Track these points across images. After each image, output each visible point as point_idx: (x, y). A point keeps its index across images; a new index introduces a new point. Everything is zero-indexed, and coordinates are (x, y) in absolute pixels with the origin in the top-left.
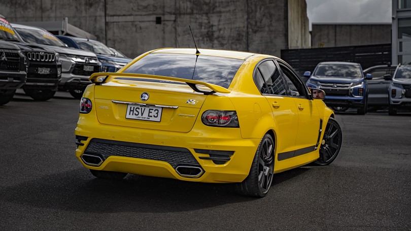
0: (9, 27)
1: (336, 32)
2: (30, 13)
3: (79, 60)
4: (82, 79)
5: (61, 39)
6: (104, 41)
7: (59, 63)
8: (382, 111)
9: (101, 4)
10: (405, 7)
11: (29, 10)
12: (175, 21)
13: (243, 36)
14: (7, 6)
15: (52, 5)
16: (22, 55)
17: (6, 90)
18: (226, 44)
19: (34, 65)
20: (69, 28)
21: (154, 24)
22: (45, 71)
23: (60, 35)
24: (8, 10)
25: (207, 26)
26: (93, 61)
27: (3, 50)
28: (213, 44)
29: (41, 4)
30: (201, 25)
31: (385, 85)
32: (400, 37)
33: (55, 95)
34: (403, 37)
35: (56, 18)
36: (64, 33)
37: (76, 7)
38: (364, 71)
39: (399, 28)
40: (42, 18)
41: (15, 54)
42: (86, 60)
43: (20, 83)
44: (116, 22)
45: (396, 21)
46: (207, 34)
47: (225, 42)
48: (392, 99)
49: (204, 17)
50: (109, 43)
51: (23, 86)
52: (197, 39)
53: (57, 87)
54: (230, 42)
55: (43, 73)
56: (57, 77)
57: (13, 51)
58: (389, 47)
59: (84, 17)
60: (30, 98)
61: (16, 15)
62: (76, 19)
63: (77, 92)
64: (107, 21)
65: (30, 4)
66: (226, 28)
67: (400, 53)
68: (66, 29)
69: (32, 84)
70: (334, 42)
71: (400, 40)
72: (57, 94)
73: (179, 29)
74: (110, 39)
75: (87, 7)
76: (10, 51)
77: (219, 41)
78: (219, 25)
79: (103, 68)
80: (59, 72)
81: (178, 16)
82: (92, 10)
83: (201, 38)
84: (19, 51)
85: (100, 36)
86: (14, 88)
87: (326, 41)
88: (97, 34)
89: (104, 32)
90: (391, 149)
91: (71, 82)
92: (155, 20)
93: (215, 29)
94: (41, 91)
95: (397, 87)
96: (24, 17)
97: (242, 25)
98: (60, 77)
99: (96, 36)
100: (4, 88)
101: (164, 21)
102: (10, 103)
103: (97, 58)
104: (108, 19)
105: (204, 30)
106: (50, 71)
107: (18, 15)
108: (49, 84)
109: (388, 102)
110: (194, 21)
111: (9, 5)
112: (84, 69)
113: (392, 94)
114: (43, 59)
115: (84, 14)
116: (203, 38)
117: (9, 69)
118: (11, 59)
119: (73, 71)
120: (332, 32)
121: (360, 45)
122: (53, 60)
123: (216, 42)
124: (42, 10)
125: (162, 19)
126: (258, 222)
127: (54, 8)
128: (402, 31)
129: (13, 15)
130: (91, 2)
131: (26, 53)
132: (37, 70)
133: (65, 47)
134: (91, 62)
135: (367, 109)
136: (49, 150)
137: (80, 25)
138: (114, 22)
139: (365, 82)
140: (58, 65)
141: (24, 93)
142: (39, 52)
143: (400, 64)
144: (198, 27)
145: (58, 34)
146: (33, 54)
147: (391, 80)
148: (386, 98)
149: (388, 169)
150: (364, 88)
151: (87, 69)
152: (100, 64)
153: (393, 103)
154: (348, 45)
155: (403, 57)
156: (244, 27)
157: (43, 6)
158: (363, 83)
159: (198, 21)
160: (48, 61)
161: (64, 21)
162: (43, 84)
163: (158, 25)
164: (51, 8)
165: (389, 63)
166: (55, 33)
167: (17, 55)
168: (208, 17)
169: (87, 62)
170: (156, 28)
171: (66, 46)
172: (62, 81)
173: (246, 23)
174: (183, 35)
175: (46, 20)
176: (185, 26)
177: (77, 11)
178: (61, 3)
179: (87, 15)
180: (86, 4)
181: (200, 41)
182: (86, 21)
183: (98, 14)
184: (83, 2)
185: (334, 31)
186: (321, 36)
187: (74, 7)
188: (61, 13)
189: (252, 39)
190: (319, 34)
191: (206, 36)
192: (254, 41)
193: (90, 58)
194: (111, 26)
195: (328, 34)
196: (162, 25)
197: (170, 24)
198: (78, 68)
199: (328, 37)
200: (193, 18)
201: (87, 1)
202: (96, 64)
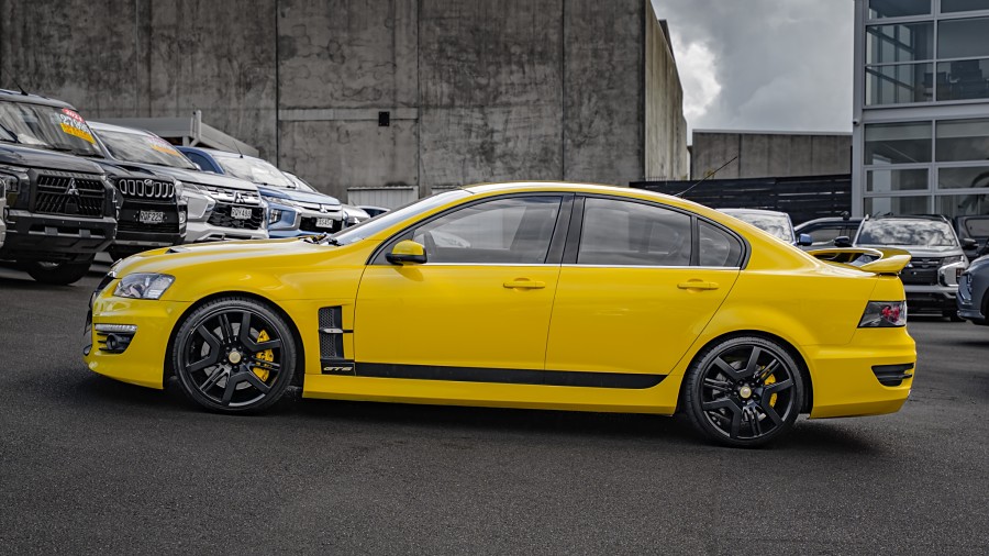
0: (84, 127)
1: (740, 149)
2: (128, 100)
3: (223, 196)
4: (228, 235)
5: (187, 153)
6: (274, 159)
7: (184, 203)
9: (270, 84)
10: (879, 102)
11: (126, 95)
12: (417, 120)
13: (553, 153)
14: (80, 85)
15: (170, 84)
16: (109, 185)
17: (74, 255)
18: (519, 169)
19: (133, 205)
20: (203, 131)
21: (377, 124)
22: (153, 217)
23: (186, 145)
24: (83, 93)
25: (481, 131)
26: (251, 199)
27: (70, 175)
29: (150, 84)
32: (868, 161)
34: (875, 161)
36: (194, 143)
37: (219, 90)
38: (796, 228)
39: (865, 143)
40: (150, 110)
41: (95, 182)
42: (237, 197)
43: (104, 240)
44: (299, 121)
45: (861, 129)
46: (482, 147)
47: (516, 165)
49: (477, 114)
50: (283, 162)
51: (111, 245)
52: (462, 157)
54: (528, 164)
55: (150, 221)
56: (177, 230)
57: (91, 177)
58: (846, 181)
59: (234, 109)
61: (98, 104)
62: (218, 115)
64: (280, 118)
65: (126, 82)
66: (520, 136)
67: (868, 194)
68: (197, 132)
69: (128, 243)
70: (736, 168)
71: (869, 168)
73: (425, 137)
74: (285, 156)
75: (242, 90)
76: (86, 176)
77: (505, 163)
78: (505, 130)
79: (270, 213)
80: (182, 220)
81: (424, 112)
82: (250, 95)
83: (468, 156)
84: (104, 177)
85: (266, 149)
86: (92, 251)
87: (720, 166)
88: (259, 144)
89: (274, 141)
92: (377, 117)
93: (497, 137)
96: (114, 109)
97: (551, 131)
98: (184, 230)
99: (257, 148)
100: (71, 250)
101: (395, 120)
102: (83, 282)
103: (258, 194)
104: (283, 114)
105: (475, 141)
106: (164, 217)
107: (103, 105)
108: (161, 243)
110: (456, 121)
111: (84, 85)
112: (233, 216)
114: (150, 193)
115: (234, 104)
116: (473, 156)
117: (82, 213)
118: (85, 193)
119: (211, 218)
120: (732, 151)
121: (788, 174)
122: (171, 196)
123: (499, 164)
124: (152, 94)
125: (391, 117)
127: (174, 91)
128: (872, 150)
129: (92, 105)
130: (248, 80)
131: (116, 181)
132: (138, 215)
133: (196, 170)
134: (246, 200)
137: (226, 127)
138: (294, 121)
140: (181, 206)
142: (143, 179)
143: (867, 216)
144: (463, 133)
145: (181, 145)
146: (131, 183)
151: (241, 214)
152: (265, 205)
154: (765, 176)
155: (874, 200)
156: (556, 135)
157: (153, 87)
159: (464, 122)
160: (161, 198)
161: (195, 118)
162: (149, 243)
163: (383, 129)
164: (169, 92)
165: (847, 213)
166: (175, 141)
167: (99, 185)
168: (484, 114)
169: (238, 201)
170: (379, 134)
171: (198, 167)
172: (188, 238)
173: (560, 127)
174: (433, 150)
175: (159, 116)
176: (438, 130)
177: (221, 97)
178: (189, 82)
179: (241, 106)
180: (239, 84)
181: (467, 162)
182: (239, 119)
183: (262, 104)
184: (234, 80)
185: (737, 147)
186: (710, 156)
187: (214, 90)
188: (188, 101)
189: (572, 160)
190: (707, 152)
191: (479, 153)
192: (576, 164)
193: (244, 192)
194: (289, 128)
195: (724, 153)
196: (391, 128)
197: (407, 126)
198: (220, 213)
199: (724, 159)
200: (454, 116)
201: (242, 77)
202: (257, 204)
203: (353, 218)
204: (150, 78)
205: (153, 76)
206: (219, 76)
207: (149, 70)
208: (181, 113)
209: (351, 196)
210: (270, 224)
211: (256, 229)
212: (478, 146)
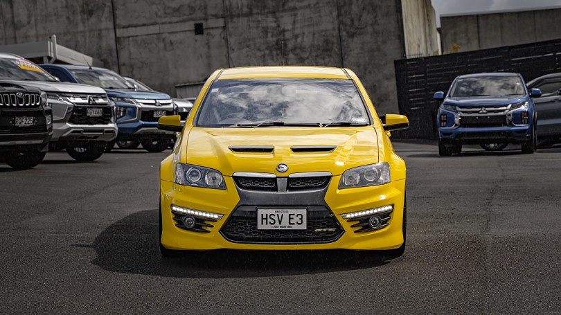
1: (478, 27)
3: (79, 100)
4: (86, 130)
5: (47, 69)
6: (116, 68)
7: (49, 108)
9: (107, 10)
12: (224, 28)
13: (333, 43)
15: (29, 17)
18: (308, 58)
19: (9, 114)
20: (60, 52)
21: (193, 33)
22: (26, 122)
23: (46, 63)
25: (275, 31)
26: (101, 101)
28: (287, 60)
29: (13, 17)
30: (266, 31)
33: (44, 159)
35: (37, 37)
36: (52, 60)
37: (68, 18)
38: (528, 84)
40: (15, 38)
42: (90, 100)
44: (133, 36)
46: (277, 44)
47: (305, 55)
49: (271, 18)
50: (123, 69)
52: (263, 53)
53: (47, 145)
54: (314, 54)
55: (23, 124)
56: (46, 130)
59: (81, 32)
60: (6, 166)
62: (68, 37)
63: (80, 151)
64: (118, 35)
66: (306, 32)
68: (54, 53)
69: (8, 143)
70: (476, 42)
72: (48, 156)
73: (232, 40)
74: (124, 65)
75: (86, 16)
77: (297, 55)
78: (294, 29)
79: (117, 110)
80: (48, 122)
81: (229, 20)
82: (93, 20)
83: (267, 52)
85: (109, 61)
87: (464, 41)
88: (104, 57)
89: (115, 54)
91: (69, 136)
92: (193, 28)
93: (288, 35)
94: (21, 154)
97: (330, 26)
98: (51, 129)
99: (102, 60)
101: (207, 29)
103: (106, 96)
104: (120, 32)
105: (271, 39)
106: (34, 120)
108: (34, 142)
110: (255, 25)
112: (88, 115)
114: (21, 103)
115: (81, 28)
116: (271, 51)
119: (71, 118)
120: (472, 27)
121: (518, 43)
122: (38, 104)
123: (291, 56)
124: (15, 26)
125: (204, 27)
127: (33, 22)
130: (90, 8)
132: (14, 122)
133: (56, 81)
134: (97, 101)
135: (537, 143)
136: (42, 245)
137: (76, 45)
138: (129, 37)
139: (530, 102)
140: (46, 111)
142: (15, 93)
144: (261, 34)
145: (43, 63)
146: (6, 97)
150: (530, 111)
151: (92, 113)
152: (113, 104)
154: (500, 46)
156: (334, 29)
157: (16, 20)
158: (527, 103)
159: (261, 25)
160: (30, 106)
161: (51, 41)
162: (25, 142)
163: (199, 37)
164: (29, 23)
166: (37, 61)
168: (277, 18)
169: (91, 102)
170: (196, 41)
171: (57, 79)
172: (54, 136)
173: (336, 22)
174: (239, 49)
175: (23, 42)
176: (242, 34)
177: (70, 23)
178: (44, 13)
179: (86, 29)
180: (83, 12)
181: (266, 56)
182: (85, 39)
183: (103, 25)
184: (79, 9)
185: (476, 25)
186: (455, 34)
187: (64, 18)
188: (44, 28)
189: (348, 47)
190: (453, 31)
191: (275, 49)
192: (351, 51)
193: (95, 96)
194: (125, 43)
195: (467, 31)
196: (205, 35)
197: (217, 33)
198: (78, 114)
199: (467, 35)
200: (253, 21)
201: (85, 6)
202: (106, 104)
203: (182, 108)
204: (13, 13)
205: (15, 11)
206: (67, 7)
207: (12, 7)
208: (40, 38)
209: (178, 92)
210: (117, 119)
211: (107, 124)
212: (274, 43)
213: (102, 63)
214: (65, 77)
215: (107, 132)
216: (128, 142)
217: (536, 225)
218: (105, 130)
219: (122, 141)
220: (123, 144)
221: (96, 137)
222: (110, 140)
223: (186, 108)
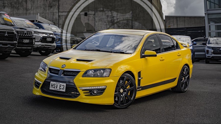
0: (10, 18)
1: (177, 20)
2: (21, 11)
3: (44, 35)
4: (46, 45)
5: (35, 24)
6: (58, 25)
7: (34, 37)
8: (202, 61)
9: (57, 6)
10: (211, 8)
11: (20, 10)
12: (94, 14)
13: (130, 22)
14: (9, 8)
15: (32, 7)
16: (16, 33)
17: (6, 51)
18: (121, 26)
19: (21, 38)
20: (40, 19)
21: (84, 16)
22: (27, 41)
23: (35, 22)
24: (10, 10)
25: (111, 17)
27: (6, 31)
28: (114, 26)
29: (26, 7)
30: (108, 16)
31: (203, 48)
32: (209, 23)
33: (31, 54)
34: (211, 23)
35: (33, 13)
36: (37, 22)
37: (44, 8)
38: (192, 40)
39: (208, 18)
40: (26, 14)
42: (48, 35)
43: (14, 47)
44: (64, 15)
45: (207, 15)
46: (111, 21)
47: (120, 25)
48: (207, 55)
49: (110, 12)
50: (60, 26)
51: (16, 49)
52: (106, 23)
53: (33, 49)
54: (123, 25)
55: (26, 42)
56: (33, 44)
57: (11, 31)
58: (204, 28)
59: (47, 13)
60: (19, 55)
61: (13, 13)
62: (43, 14)
63: (43, 52)
64: (59, 15)
65: (21, 7)
66: (121, 18)
67: (210, 31)
68: (38, 19)
69: (20, 48)
70: (176, 25)
71: (209, 25)
72: (33, 53)
73: (97, 19)
74: (60, 24)
75: (50, 8)
77: (117, 25)
78: (117, 16)
79: (56, 39)
80: (34, 42)
81: (96, 12)
82: (52, 9)
83: (108, 23)
84: (14, 31)
85: (56, 23)
86: (11, 50)
87: (172, 25)
88: (54, 21)
89: (58, 21)
90: (208, 81)
91: (40, 47)
92: (84, 14)
93: (115, 18)
94: (24, 52)
95: (209, 48)
96: (17, 14)
97: (129, 16)
98: (34, 44)
99: (53, 22)
100: (6, 50)
101: (89, 14)
102: (8, 59)
103: (54, 34)
104: (60, 14)
105: (109, 19)
106: (29, 41)
107: (15, 13)
108: (28, 48)
109: (205, 57)
110: (105, 14)
111: (10, 8)
112: (47, 40)
113: (207, 52)
114: (26, 35)
115: (48, 11)
116: (109, 23)
117: (8, 40)
118: (10, 35)
119: (41, 41)
120: (175, 20)
121: (189, 27)
122: (31, 35)
123: (115, 25)
124: (27, 10)
125: (88, 14)
126: (138, 122)
127: (32, 9)
128: (210, 20)
129: (12, 13)
130: (51, 5)
132: (23, 41)
133: (38, 28)
134: (50, 36)
135: (195, 60)
136: (28, 83)
137: (45, 17)
138: (63, 15)
139: (193, 46)
140: (33, 38)
141: (16, 53)
142: (24, 31)
143: (210, 37)
144: (106, 17)
145: (34, 22)
146: (21, 32)
147: (206, 45)
148: (204, 54)
149: (206, 92)
150: (193, 49)
151: (48, 39)
152: (55, 37)
153: (207, 57)
154: (184, 27)
155: (211, 33)
156: (130, 17)
157: (27, 8)
158: (192, 46)
159: (106, 14)
160: (29, 36)
161: (38, 15)
162: (25, 48)
163: (86, 17)
164: (31, 9)
165: (205, 36)
166: (32, 21)
167: (13, 33)
168: (112, 12)
169: (48, 36)
170: (85, 18)
172: (35, 46)
173: (131, 15)
174: (99, 22)
175: (29, 15)
176: (100, 17)
177: (44, 10)
178: (36, 6)
179: (49, 12)
180: (49, 6)
181: (107, 25)
182: (49, 15)
183: (55, 11)
184: (48, 5)
185: (176, 20)
186: (169, 22)
187: (43, 8)
188: (36, 11)
189: (134, 24)
190: (169, 21)
191: (111, 22)
192: (135, 25)
193: (50, 34)
194: (61, 17)
195: (173, 21)
196: (88, 16)
197: (92, 16)
198: (44, 40)
199: (173, 23)
200: (104, 13)
201: (50, 5)
202: (53, 37)
203: (78, 40)
204: (26, 6)
205: (27, 5)
206: (44, 5)
207: (26, 4)
208: (34, 14)
209: (77, 34)
210: (56, 42)
211: (53, 43)
212: (110, 21)
213: (53, 23)
214: (41, 27)
215: (53, 46)
216: (59, 50)
217: (193, 88)
218: (52, 45)
219: (57, 49)
220: (57, 51)
221: (49, 47)
222: (53, 49)
223: (79, 40)
